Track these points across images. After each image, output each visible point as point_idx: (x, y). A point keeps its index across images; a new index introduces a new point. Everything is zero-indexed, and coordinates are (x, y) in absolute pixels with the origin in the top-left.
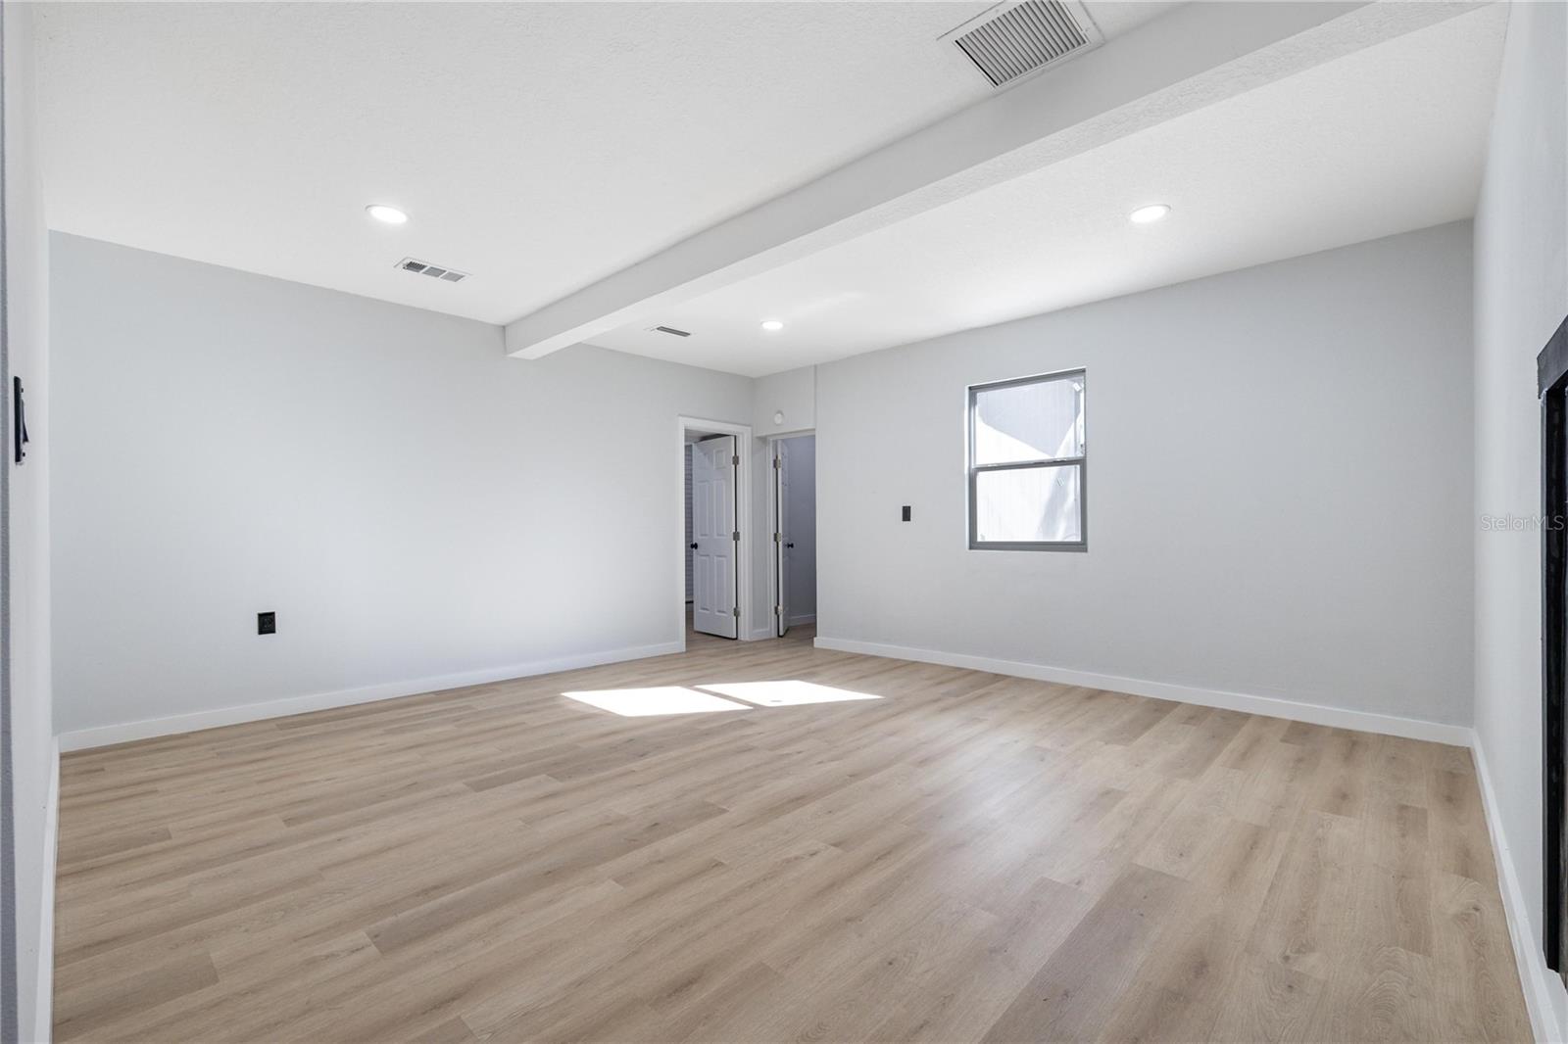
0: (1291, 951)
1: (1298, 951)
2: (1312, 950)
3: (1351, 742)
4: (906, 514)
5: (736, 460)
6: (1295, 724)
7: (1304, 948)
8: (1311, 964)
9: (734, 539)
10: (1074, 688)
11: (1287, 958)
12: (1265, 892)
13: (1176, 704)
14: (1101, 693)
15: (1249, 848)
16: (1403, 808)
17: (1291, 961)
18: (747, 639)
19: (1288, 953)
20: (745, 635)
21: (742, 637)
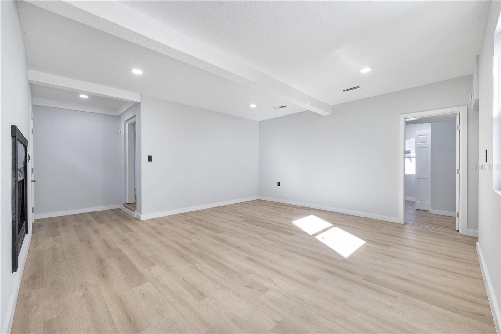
0: (87, 292)
1: (85, 294)
2: (82, 297)
7: (84, 295)
8: (80, 294)
11: (87, 290)
12: (107, 303)
15: (129, 316)
17: (86, 290)
19: (87, 291)
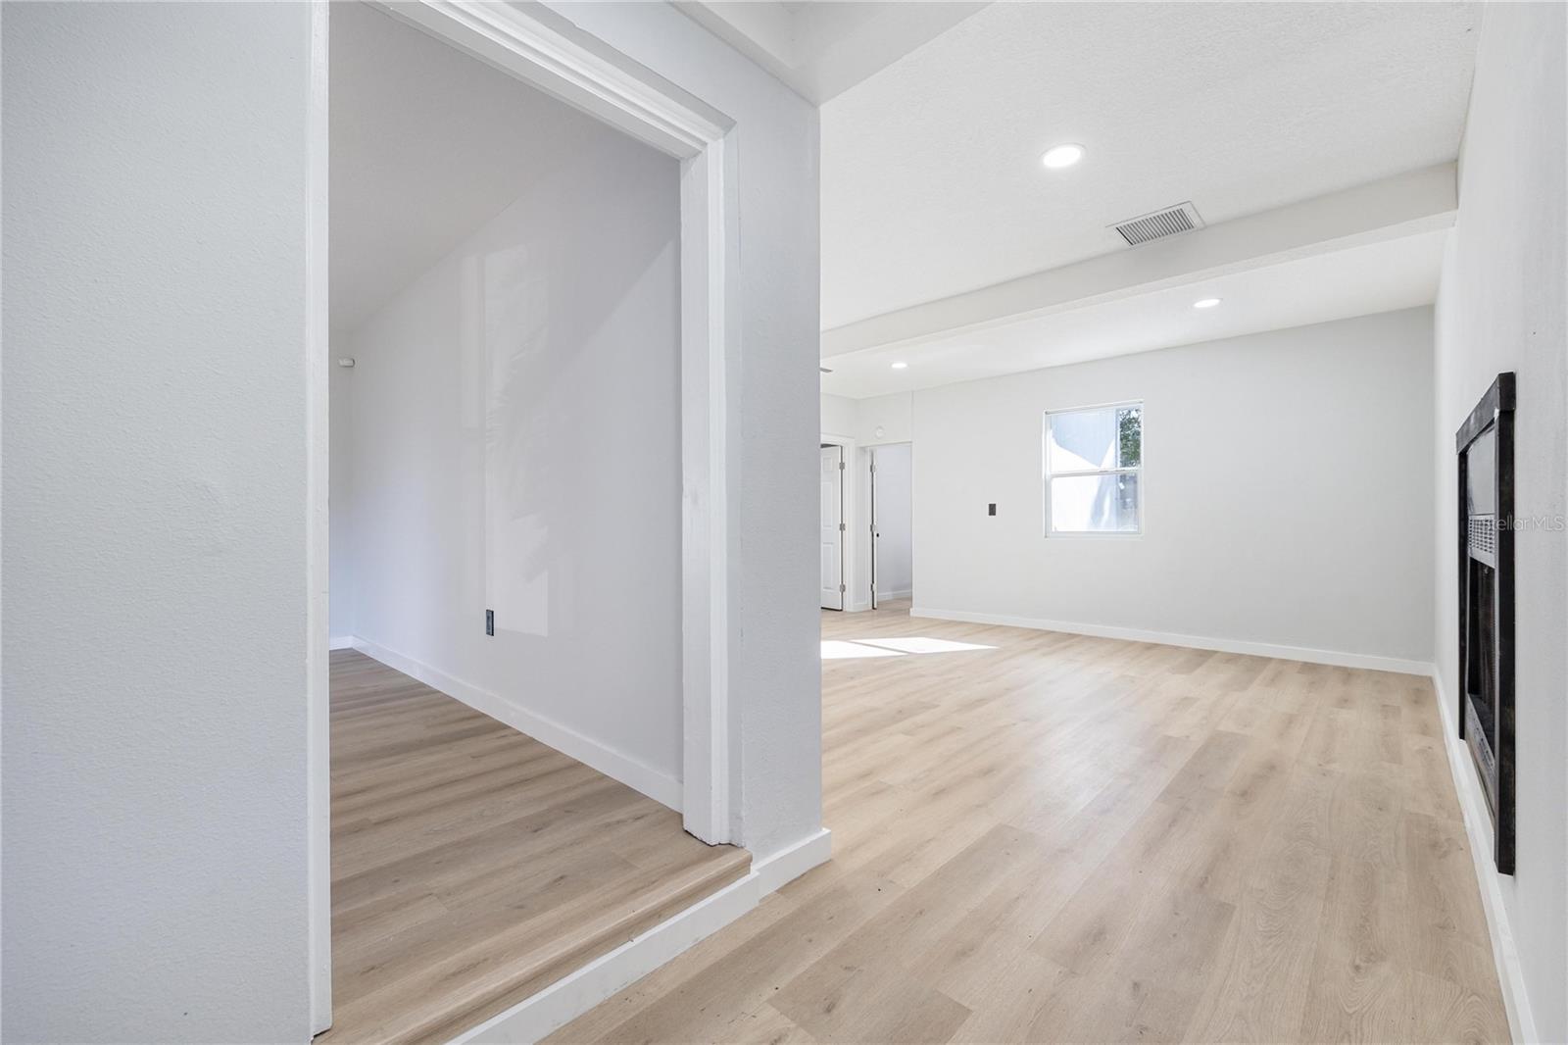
3: (1347, 674)
4: (992, 510)
5: (842, 466)
6: (1306, 663)
9: (841, 529)
10: (1135, 642)
13: (1216, 652)
14: (1156, 645)
16: (1384, 706)
18: (851, 610)
20: (849, 607)
21: (846, 609)
